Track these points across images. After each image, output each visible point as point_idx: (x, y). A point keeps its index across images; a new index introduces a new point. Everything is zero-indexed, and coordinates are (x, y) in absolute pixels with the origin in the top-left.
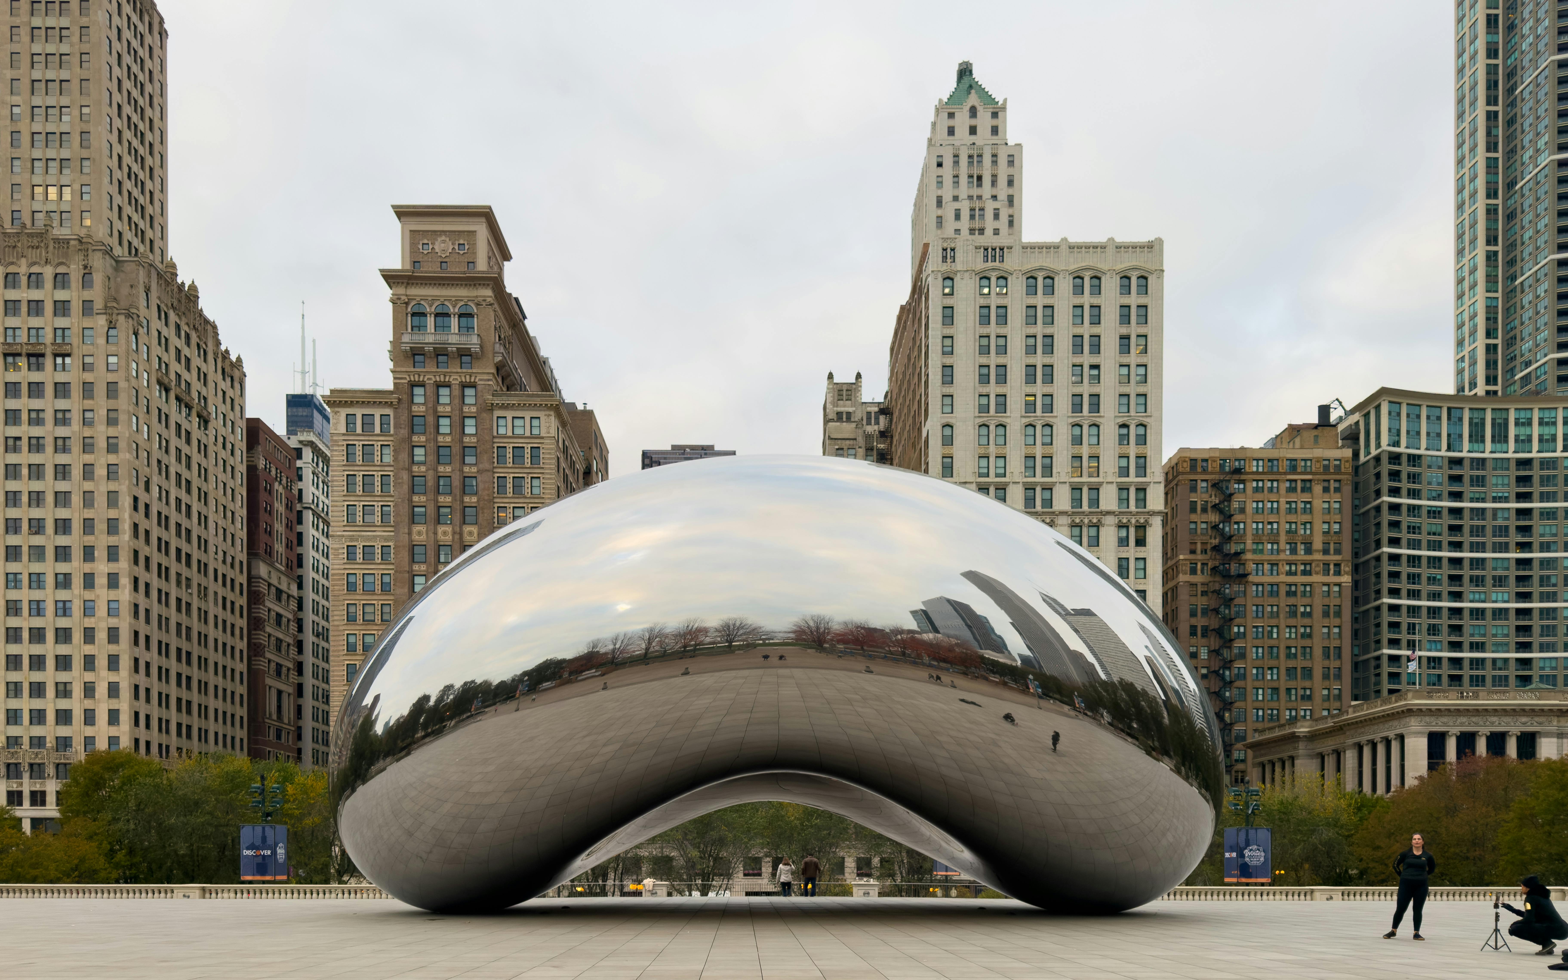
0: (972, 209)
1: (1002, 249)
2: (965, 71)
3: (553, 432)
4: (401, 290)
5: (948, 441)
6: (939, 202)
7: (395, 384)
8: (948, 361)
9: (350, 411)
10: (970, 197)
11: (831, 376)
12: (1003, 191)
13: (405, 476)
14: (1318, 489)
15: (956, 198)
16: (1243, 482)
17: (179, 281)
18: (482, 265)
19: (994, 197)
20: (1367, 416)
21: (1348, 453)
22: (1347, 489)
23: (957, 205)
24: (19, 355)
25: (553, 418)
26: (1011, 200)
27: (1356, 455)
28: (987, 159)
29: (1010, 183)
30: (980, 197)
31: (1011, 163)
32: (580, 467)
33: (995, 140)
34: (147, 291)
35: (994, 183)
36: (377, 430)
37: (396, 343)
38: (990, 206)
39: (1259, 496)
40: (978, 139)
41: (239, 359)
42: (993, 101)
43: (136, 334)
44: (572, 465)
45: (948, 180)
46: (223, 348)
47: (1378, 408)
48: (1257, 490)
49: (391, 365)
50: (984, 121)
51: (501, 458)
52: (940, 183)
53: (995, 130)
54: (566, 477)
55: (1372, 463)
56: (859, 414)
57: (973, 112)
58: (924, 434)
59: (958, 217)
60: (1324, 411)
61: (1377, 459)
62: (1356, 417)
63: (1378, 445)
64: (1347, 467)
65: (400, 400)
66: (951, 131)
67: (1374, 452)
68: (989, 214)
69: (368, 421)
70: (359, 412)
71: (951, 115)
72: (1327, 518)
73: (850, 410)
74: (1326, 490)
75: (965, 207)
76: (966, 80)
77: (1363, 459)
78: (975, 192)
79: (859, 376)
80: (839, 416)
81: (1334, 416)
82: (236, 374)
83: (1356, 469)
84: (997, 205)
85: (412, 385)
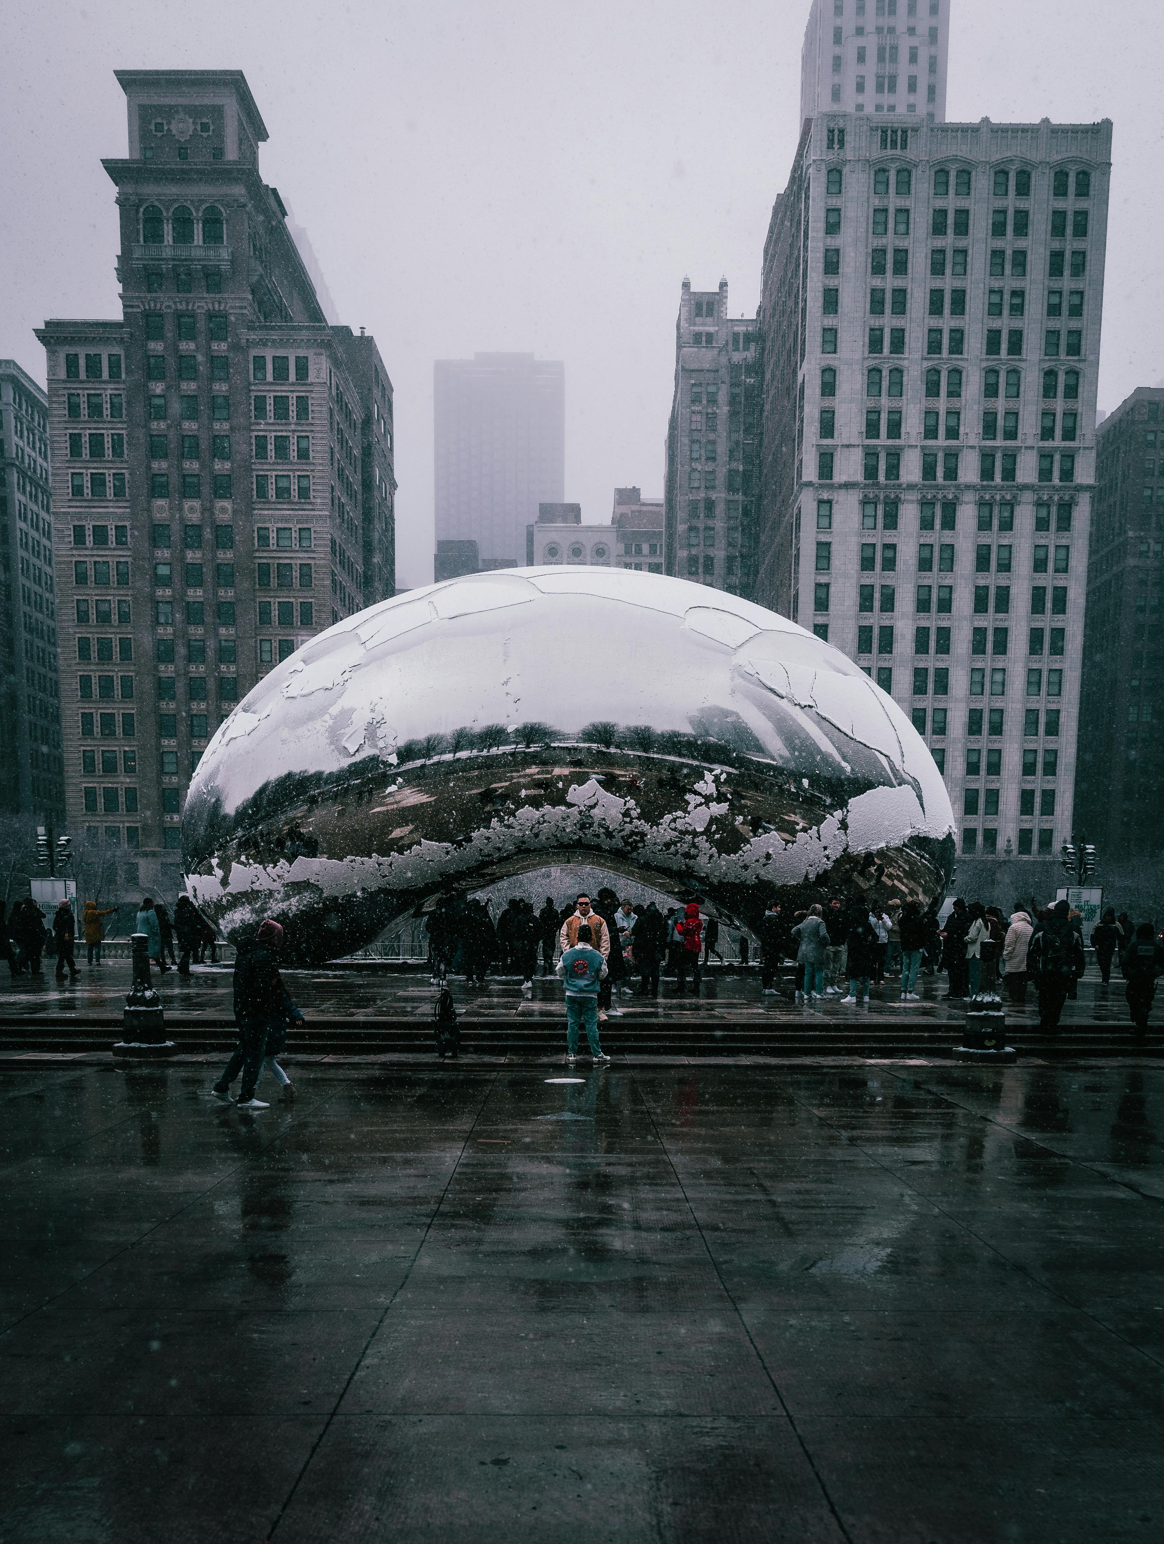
0: (882, 48)
1: (905, 132)
3: (324, 376)
4: (130, 189)
5: (829, 388)
6: (838, 37)
7: (125, 314)
8: (832, 282)
9: (72, 350)
10: (879, 30)
11: (686, 285)
12: (923, 21)
13: (140, 433)
15: (860, 31)
18: (231, 154)
19: (912, 31)
23: (860, 41)
25: (324, 357)
26: (933, 35)
29: (934, 8)
30: (892, 30)
32: (358, 416)
35: (912, 9)
36: (105, 375)
37: (124, 258)
38: (905, 44)
44: (348, 414)
45: (850, 5)
49: (119, 288)
51: (260, 409)
52: (839, 9)
54: (340, 431)
56: (723, 336)
58: (800, 379)
59: (861, 57)
65: (132, 335)
68: (904, 55)
69: (93, 364)
70: (82, 352)
73: (712, 329)
75: (871, 43)
78: (886, 21)
79: (723, 285)
80: (697, 338)
84: (915, 41)
85: (147, 315)
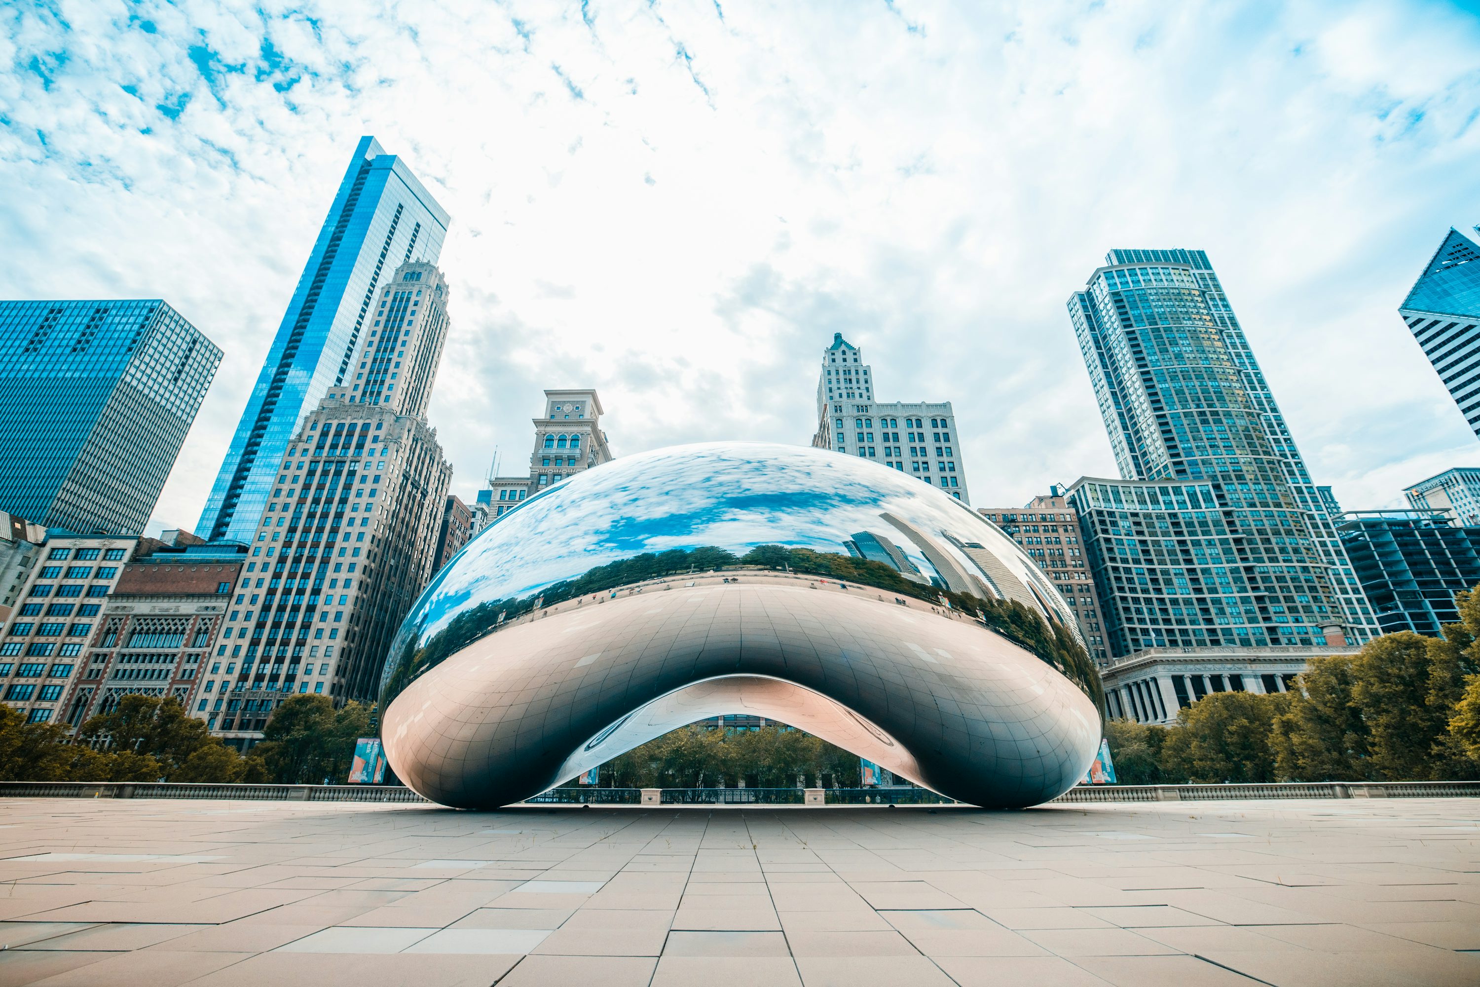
0: (848, 393)
1: (866, 406)
2: (838, 337)
4: (542, 429)
6: (831, 390)
7: (531, 475)
9: (504, 489)
10: (846, 388)
12: (863, 385)
14: (1061, 530)
16: (1018, 527)
17: (428, 427)
18: (587, 416)
19: (859, 388)
20: (1078, 491)
21: (1073, 511)
22: (1078, 530)
23: (840, 391)
24: (333, 462)
26: (867, 389)
27: (1077, 512)
28: (853, 372)
29: (866, 382)
30: (851, 388)
31: (865, 373)
33: (856, 364)
34: (409, 431)
35: (858, 382)
36: (517, 499)
37: (535, 454)
38: (857, 392)
39: (1028, 535)
40: (848, 363)
41: (451, 465)
42: (853, 348)
43: (397, 451)
45: (834, 381)
46: (443, 459)
47: (1083, 487)
48: (1026, 531)
49: (530, 465)
50: (850, 356)
52: (830, 382)
53: (856, 360)
55: (1088, 516)
57: (844, 353)
59: (841, 396)
60: (1054, 489)
61: (1090, 513)
62: (1073, 492)
63: (1089, 507)
64: (1075, 518)
65: (532, 482)
66: (834, 360)
67: (1087, 510)
68: (857, 395)
69: (513, 494)
70: (509, 489)
71: (833, 354)
72: (1070, 546)
74: (1066, 530)
75: (844, 392)
76: (839, 340)
77: (1082, 514)
78: (849, 386)
81: (1060, 492)
82: (448, 472)
83: (1080, 519)
84: (860, 391)
85: (540, 475)
